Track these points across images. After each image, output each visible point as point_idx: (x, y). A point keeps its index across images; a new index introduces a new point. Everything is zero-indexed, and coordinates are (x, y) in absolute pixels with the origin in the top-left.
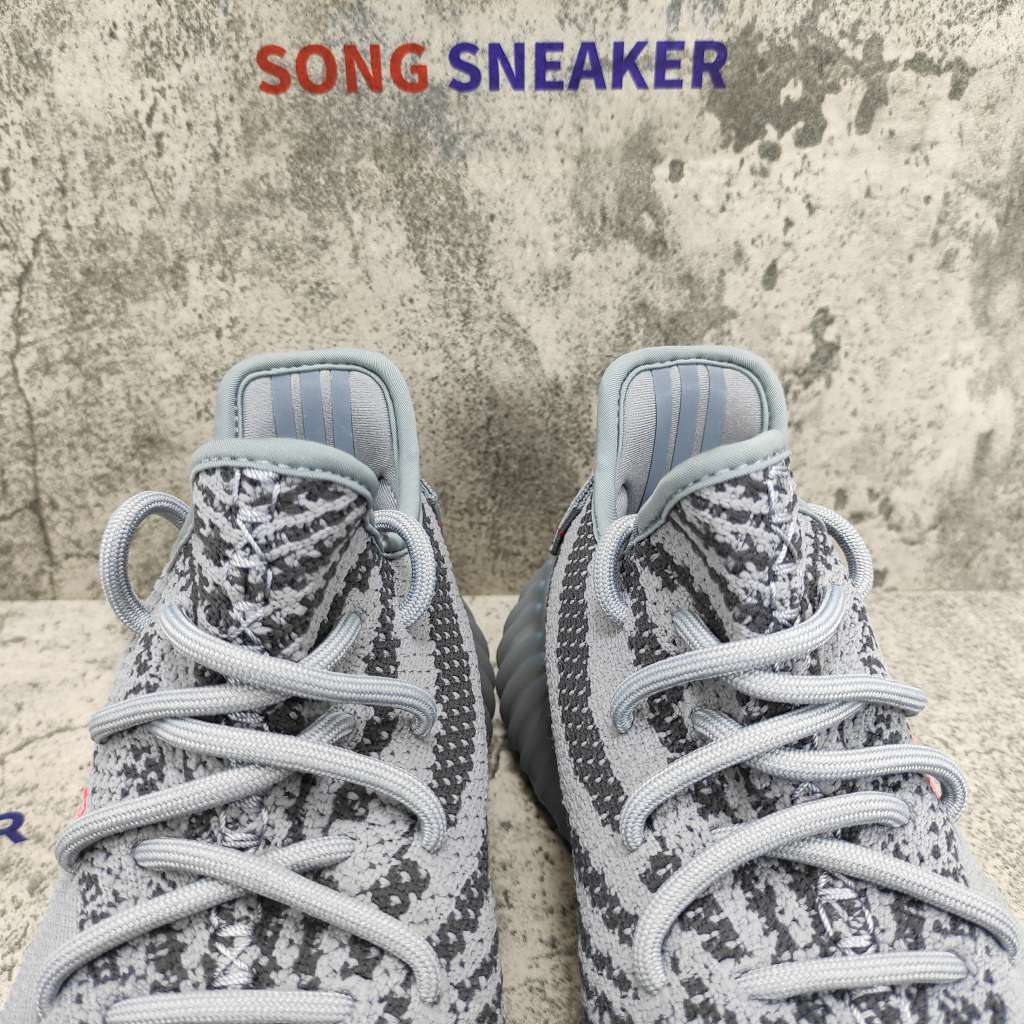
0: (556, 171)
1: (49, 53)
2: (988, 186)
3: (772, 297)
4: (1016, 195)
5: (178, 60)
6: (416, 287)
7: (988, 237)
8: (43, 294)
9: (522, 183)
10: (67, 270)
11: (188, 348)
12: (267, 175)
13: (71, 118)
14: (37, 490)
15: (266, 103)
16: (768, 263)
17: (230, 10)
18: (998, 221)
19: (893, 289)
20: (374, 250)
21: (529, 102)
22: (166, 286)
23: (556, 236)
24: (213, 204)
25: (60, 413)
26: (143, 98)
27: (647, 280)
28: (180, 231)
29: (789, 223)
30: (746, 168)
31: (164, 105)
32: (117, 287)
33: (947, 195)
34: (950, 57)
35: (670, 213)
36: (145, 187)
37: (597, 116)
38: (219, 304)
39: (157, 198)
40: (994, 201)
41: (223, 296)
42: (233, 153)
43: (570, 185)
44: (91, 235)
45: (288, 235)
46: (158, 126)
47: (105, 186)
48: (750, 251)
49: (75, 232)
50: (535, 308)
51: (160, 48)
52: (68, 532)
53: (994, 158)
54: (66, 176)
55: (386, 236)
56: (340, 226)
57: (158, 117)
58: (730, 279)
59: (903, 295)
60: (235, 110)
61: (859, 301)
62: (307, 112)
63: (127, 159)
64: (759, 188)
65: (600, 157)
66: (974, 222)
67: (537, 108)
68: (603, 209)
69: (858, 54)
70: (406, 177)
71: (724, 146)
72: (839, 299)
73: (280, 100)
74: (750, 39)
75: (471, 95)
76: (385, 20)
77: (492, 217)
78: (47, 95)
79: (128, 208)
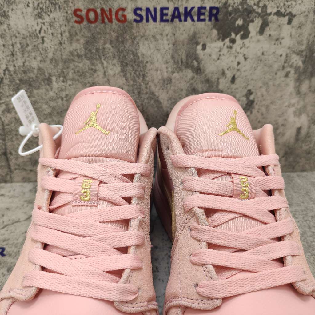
0: (167, 48)
1: (8, 11)
2: (300, 51)
3: (234, 86)
4: (308, 54)
5: (49, 13)
6: (123, 84)
7: (299, 67)
8: (7, 87)
9: (156, 51)
10: (14, 80)
11: (53, 104)
12: (77, 49)
13: (15, 32)
14: (6, 149)
15: (76, 27)
16: (232, 76)
18: (302, 62)
19: (271, 83)
20: (111, 72)
21: (158, 26)
22: (46, 85)
23: (167, 68)
24: (60, 59)
25: (13, 125)
26: (38, 26)
27: (195, 81)
28: (50, 67)
29: (239, 63)
30: (225, 46)
31: (44, 28)
32: (30, 85)
33: (287, 54)
34: (288, 12)
35: (202, 60)
36: (38, 54)
37: (179, 30)
38: (62, 90)
39: (42, 57)
40: (301, 56)
41: (64, 87)
42: (66, 42)
43: (171, 52)
44: (22, 69)
45: (84, 68)
46: (42, 34)
47: (26, 53)
48: (227, 72)
49: (17, 68)
50: (161, 91)
51: (43, 10)
52: (16, 162)
53: (301, 43)
54: (14, 50)
55: (114, 69)
56: (100, 65)
57: (42, 31)
58: (221, 80)
59: (274, 85)
60: (67, 29)
61: (260, 87)
62: (89, 30)
63: (33, 45)
64: (230, 52)
65: (180, 43)
66: (295, 63)
67: (161, 28)
68: (181, 59)
69: (259, 10)
70: (120, 50)
71: (219, 39)
72: (254, 86)
73: (81, 26)
74: (226, 6)
75: (140, 24)
77: (147, 62)
78: (8, 25)
79: (34, 60)
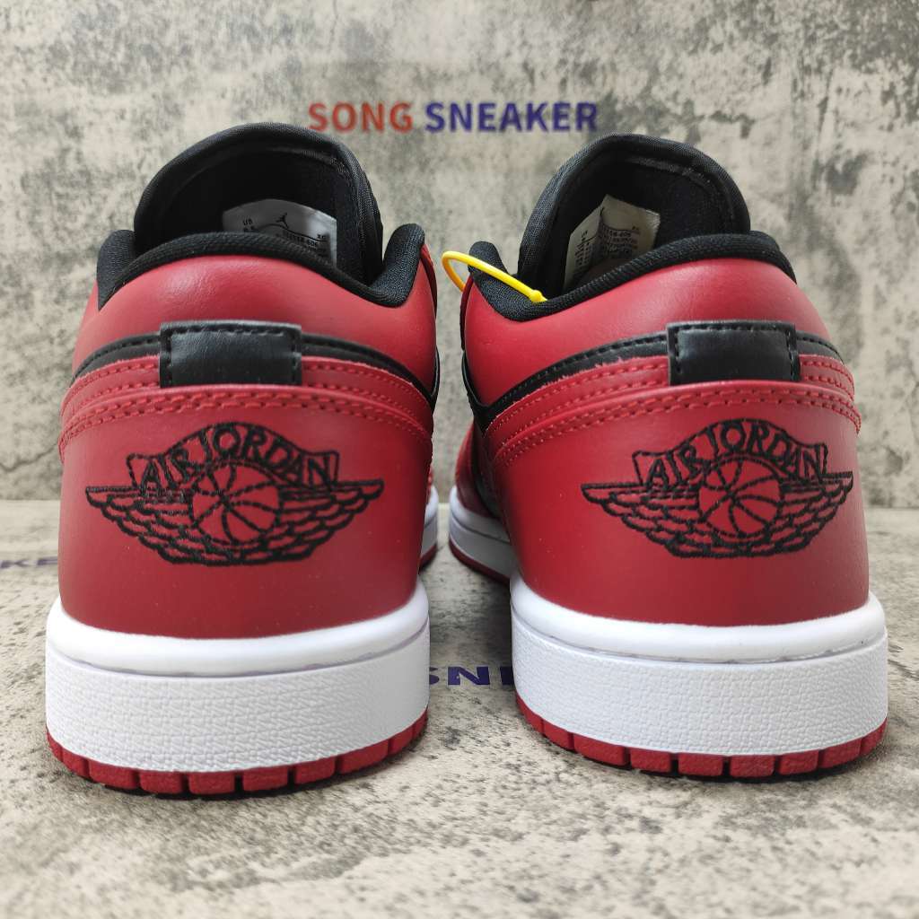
17: (296, 83)
76: (389, 90)
